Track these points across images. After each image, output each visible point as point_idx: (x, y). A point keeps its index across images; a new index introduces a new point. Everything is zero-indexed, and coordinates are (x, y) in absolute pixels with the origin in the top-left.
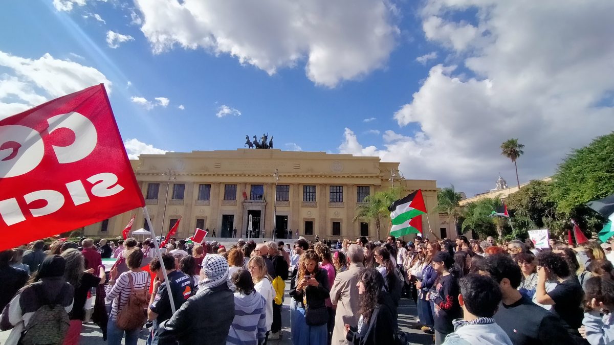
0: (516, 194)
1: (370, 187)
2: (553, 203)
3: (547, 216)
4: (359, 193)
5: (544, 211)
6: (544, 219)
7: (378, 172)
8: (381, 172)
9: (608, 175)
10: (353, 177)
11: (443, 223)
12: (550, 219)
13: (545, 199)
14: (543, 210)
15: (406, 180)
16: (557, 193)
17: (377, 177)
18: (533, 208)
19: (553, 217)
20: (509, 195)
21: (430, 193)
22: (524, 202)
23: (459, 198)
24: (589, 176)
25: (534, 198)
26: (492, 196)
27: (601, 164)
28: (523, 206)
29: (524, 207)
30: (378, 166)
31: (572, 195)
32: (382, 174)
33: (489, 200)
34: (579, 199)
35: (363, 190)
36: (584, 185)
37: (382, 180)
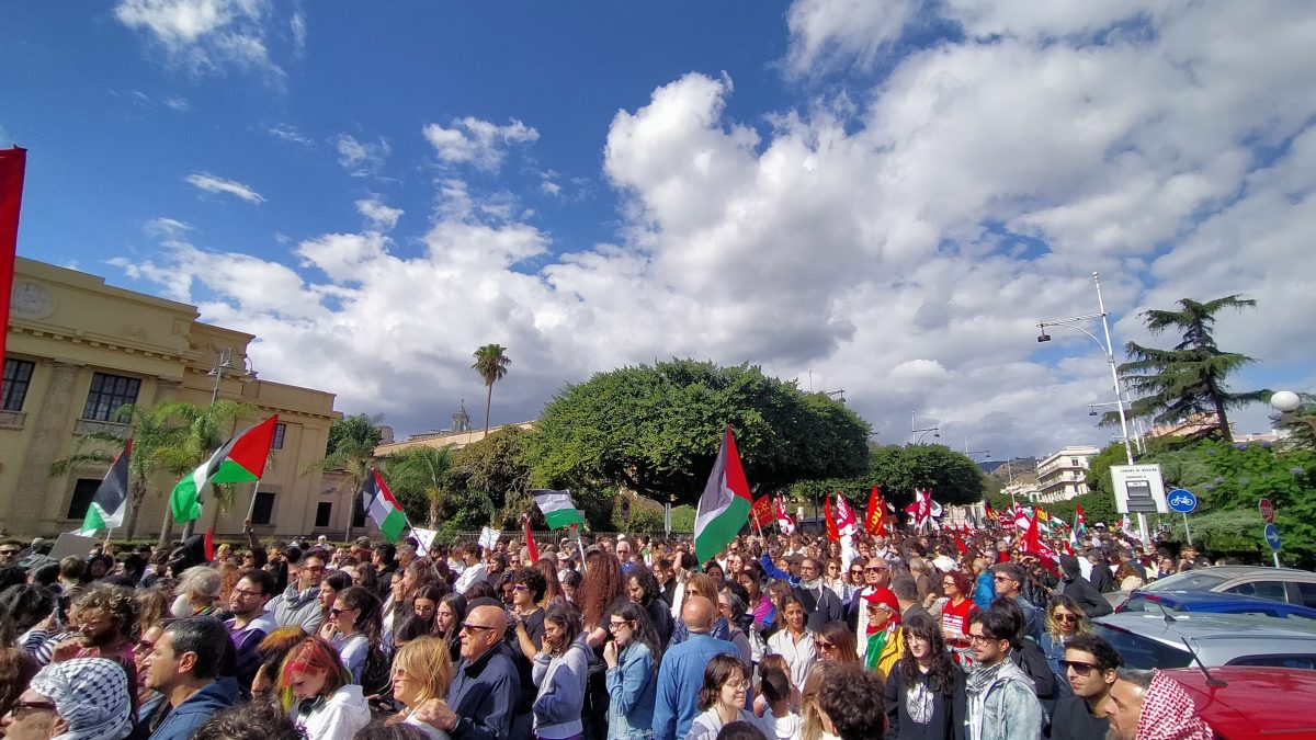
0: (479, 444)
1: (143, 383)
2: (526, 467)
3: (513, 490)
4: (96, 394)
5: (510, 482)
6: (508, 496)
7: (182, 347)
8: (193, 347)
9: (598, 433)
10: (86, 342)
11: (329, 492)
12: (517, 494)
13: (516, 460)
14: (509, 479)
15: (260, 382)
16: (533, 452)
17: (177, 359)
18: (497, 474)
19: (521, 491)
20: (467, 445)
21: (316, 421)
22: (487, 461)
23: (376, 440)
24: (578, 431)
25: (502, 457)
26: (438, 443)
27: (595, 416)
28: (483, 468)
29: (485, 470)
30: (186, 332)
31: (553, 458)
32: (193, 355)
33: (431, 453)
34: (559, 467)
35: (114, 387)
36: (568, 445)
37: (189, 370)
